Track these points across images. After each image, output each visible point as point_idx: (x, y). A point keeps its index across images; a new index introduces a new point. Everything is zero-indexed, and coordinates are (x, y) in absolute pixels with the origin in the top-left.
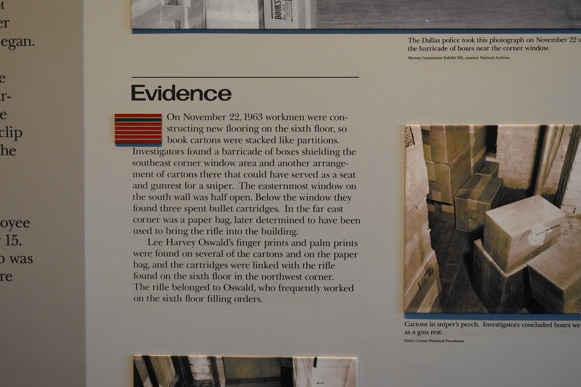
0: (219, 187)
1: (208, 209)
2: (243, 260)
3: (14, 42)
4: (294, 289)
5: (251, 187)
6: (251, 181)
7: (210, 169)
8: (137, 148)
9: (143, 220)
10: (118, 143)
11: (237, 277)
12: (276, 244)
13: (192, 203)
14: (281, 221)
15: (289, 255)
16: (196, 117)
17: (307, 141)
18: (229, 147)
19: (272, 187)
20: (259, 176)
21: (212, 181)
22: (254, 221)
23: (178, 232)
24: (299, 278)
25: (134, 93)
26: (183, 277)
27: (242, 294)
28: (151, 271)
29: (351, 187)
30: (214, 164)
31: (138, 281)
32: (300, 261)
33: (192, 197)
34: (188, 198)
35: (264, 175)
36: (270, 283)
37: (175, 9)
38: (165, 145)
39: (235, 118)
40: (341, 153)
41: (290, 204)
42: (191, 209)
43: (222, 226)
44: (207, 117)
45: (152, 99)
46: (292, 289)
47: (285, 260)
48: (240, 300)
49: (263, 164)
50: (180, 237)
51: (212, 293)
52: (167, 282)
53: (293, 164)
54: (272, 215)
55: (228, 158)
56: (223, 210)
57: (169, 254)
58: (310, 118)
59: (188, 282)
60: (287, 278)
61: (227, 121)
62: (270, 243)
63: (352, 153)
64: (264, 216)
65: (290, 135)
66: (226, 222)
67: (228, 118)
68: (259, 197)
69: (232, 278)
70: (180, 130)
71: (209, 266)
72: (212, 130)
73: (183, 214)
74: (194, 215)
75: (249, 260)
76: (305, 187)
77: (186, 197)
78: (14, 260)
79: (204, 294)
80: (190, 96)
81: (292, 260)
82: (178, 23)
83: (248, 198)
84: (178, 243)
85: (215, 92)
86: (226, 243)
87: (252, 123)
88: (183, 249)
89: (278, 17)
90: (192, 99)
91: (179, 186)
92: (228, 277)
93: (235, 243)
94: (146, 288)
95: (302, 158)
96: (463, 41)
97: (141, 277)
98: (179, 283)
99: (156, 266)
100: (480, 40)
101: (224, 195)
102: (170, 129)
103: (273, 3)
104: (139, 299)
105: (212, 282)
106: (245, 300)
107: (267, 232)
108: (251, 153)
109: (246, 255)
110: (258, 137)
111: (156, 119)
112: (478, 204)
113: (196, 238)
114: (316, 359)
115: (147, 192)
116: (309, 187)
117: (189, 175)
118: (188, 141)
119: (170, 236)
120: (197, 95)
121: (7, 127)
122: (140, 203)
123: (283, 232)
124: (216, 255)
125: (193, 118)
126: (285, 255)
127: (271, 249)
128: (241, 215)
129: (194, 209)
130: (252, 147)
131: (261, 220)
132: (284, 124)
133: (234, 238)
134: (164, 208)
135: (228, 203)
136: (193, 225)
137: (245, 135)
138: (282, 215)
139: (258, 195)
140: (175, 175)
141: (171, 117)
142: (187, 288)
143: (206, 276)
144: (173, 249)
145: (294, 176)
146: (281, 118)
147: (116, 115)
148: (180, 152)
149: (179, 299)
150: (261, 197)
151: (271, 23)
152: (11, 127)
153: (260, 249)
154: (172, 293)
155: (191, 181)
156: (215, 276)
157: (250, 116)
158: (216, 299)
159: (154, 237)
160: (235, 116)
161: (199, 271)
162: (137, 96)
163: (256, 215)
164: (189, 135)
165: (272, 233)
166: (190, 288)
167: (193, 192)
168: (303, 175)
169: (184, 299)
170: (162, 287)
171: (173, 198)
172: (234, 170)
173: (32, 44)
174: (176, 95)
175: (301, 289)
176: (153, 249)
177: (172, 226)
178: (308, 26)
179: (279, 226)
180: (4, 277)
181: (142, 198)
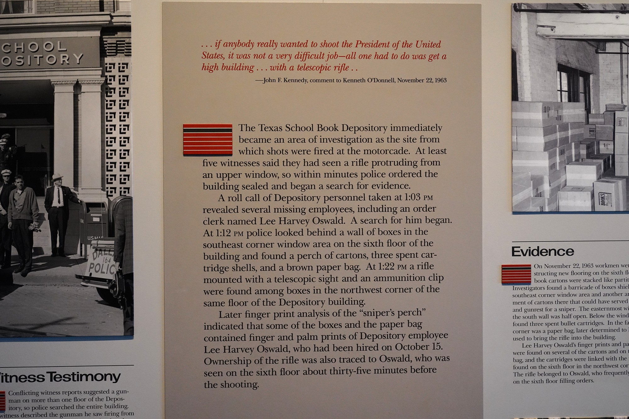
0: (567, 310)
1: (560, 324)
2: (582, 356)
3: (439, 220)
4: (614, 374)
5: (587, 310)
6: (587, 306)
7: (561, 299)
8: (515, 286)
9: (519, 332)
10: (504, 283)
11: (579, 367)
12: (603, 345)
13: (550, 320)
14: (605, 330)
15: (610, 352)
16: (552, 266)
17: (621, 280)
18: (573, 285)
19: (600, 309)
20: (591, 303)
21: (562, 306)
22: (588, 331)
23: (541, 339)
24: (617, 366)
25: (513, 251)
26: (544, 368)
27: (582, 378)
28: (524, 365)
30: (563, 295)
31: (516, 371)
32: (618, 355)
33: (550, 317)
34: (547, 318)
35: (594, 302)
36: (599, 370)
37: (539, 200)
38: (533, 284)
39: (576, 266)
41: (611, 320)
42: (549, 324)
43: (569, 335)
44: (559, 266)
45: (524, 255)
46: (613, 374)
47: (608, 355)
48: (580, 381)
49: (594, 295)
50: (541, 342)
51: (563, 377)
52: (534, 371)
53: (612, 295)
54: (600, 327)
55: (572, 292)
56: (569, 324)
57: (535, 353)
58: (622, 266)
59: (547, 371)
60: (610, 366)
61: (572, 269)
62: (598, 345)
64: (595, 327)
65: (610, 276)
66: (571, 332)
67: (572, 266)
68: (591, 316)
69: (575, 367)
70: (542, 274)
71: (561, 360)
72: (562, 274)
73: (544, 328)
74: (551, 328)
75: (586, 356)
76: (620, 309)
77: (546, 317)
78: (437, 359)
79: (557, 378)
80: (548, 253)
81: (613, 355)
82: (542, 208)
83: (584, 316)
84: (541, 346)
85: (564, 250)
86: (571, 346)
87: (587, 270)
88: (544, 349)
89: (603, 204)
90: (550, 255)
91: (541, 310)
92: (573, 367)
93: (577, 345)
94: (521, 375)
95: (618, 291)
97: (518, 368)
98: (541, 371)
99: (527, 361)
101: (570, 315)
102: (536, 274)
103: (600, 196)
104: (516, 382)
105: (563, 370)
106: (584, 381)
107: (596, 338)
108: (586, 288)
109: (584, 353)
110: (590, 278)
111: (527, 268)
113: (552, 342)
115: (522, 314)
116: (623, 309)
117: (548, 303)
118: (547, 281)
119: (536, 342)
120: (553, 252)
121: (434, 274)
122: (517, 321)
123: (607, 337)
124: (565, 353)
125: (550, 267)
126: (608, 352)
127: (600, 349)
128: (580, 328)
129: (551, 324)
130: (587, 284)
131: (593, 331)
132: (606, 270)
133: (576, 342)
134: (533, 324)
135: (572, 320)
136: (551, 334)
137: (582, 277)
138: (606, 327)
139: (591, 315)
140: (539, 303)
141: (536, 266)
142: (547, 375)
143: (559, 367)
144: (538, 350)
145: (613, 302)
146: (604, 266)
147: (503, 266)
148: (542, 288)
149: (542, 381)
150: (593, 316)
151: (598, 208)
152: (437, 274)
153: (593, 348)
154: (537, 378)
155: (549, 306)
156: (565, 367)
157: (586, 265)
158: (566, 381)
159: (526, 342)
160: (576, 265)
161: (554, 363)
162: (515, 254)
163: (589, 327)
164: (548, 278)
165: (600, 338)
166: (549, 374)
167: (550, 314)
168: (619, 302)
169: (545, 382)
170: (531, 374)
171: (538, 317)
172: (575, 299)
173: (450, 222)
174: (540, 252)
175: (618, 373)
176: (525, 350)
177: (537, 335)
178: (622, 209)
179: (604, 334)
180: (431, 370)
181: (518, 318)
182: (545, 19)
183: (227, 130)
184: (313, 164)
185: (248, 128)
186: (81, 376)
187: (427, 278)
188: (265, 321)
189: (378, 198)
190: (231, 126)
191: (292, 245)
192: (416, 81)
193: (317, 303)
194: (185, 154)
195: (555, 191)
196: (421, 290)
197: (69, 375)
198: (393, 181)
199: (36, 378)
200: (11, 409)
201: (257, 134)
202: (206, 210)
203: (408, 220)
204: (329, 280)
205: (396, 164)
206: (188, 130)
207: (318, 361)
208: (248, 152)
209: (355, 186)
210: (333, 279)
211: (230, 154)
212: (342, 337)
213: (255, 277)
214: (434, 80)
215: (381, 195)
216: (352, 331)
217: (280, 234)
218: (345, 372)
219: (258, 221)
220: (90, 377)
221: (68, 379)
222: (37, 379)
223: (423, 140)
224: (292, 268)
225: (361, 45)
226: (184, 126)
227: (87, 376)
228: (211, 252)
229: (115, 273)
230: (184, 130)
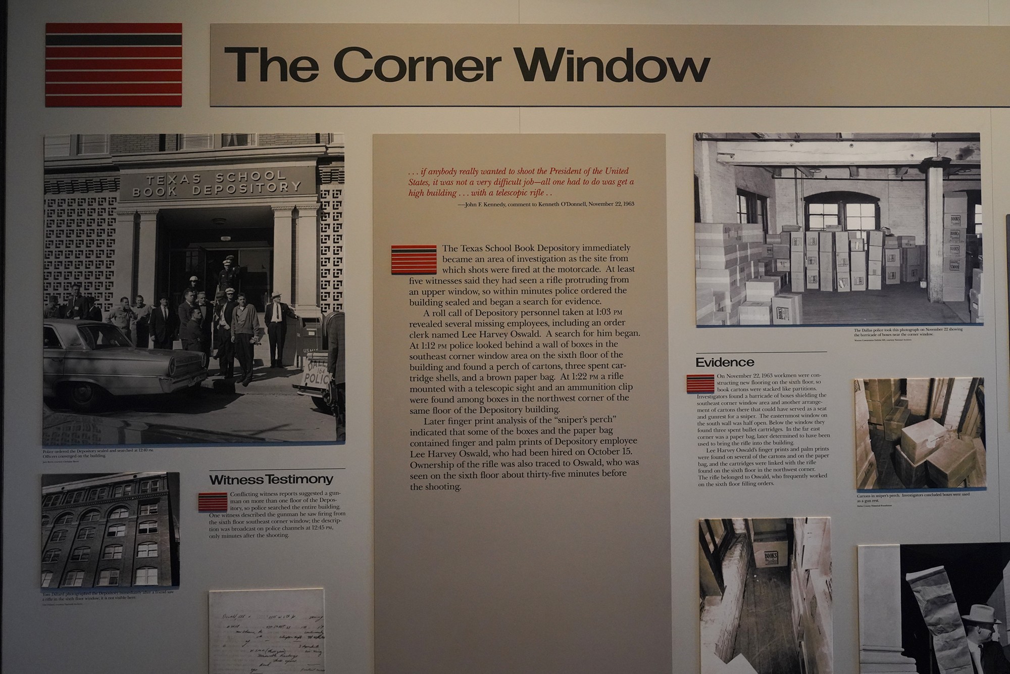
0: (748, 417)
1: (741, 430)
2: (762, 460)
3: (628, 333)
4: (793, 477)
5: (767, 417)
6: (766, 413)
7: (742, 406)
8: (699, 395)
9: (703, 438)
10: (689, 392)
11: (760, 470)
12: (782, 450)
13: (732, 427)
14: (784, 436)
15: (789, 457)
16: (734, 376)
17: (799, 389)
18: (753, 393)
19: (779, 416)
20: (771, 410)
21: (744, 413)
22: (768, 437)
23: (724, 444)
24: (795, 470)
25: (698, 362)
26: (727, 471)
27: (763, 481)
28: (709, 468)
29: (824, 416)
30: (745, 403)
31: (701, 474)
32: (796, 460)
33: (732, 424)
35: (774, 410)
36: (779, 473)
37: (721, 314)
38: (716, 393)
40: (818, 396)
41: (789, 426)
42: (731, 430)
43: (750, 440)
44: (740, 376)
45: (708, 366)
46: (791, 477)
47: (786, 460)
48: (761, 484)
49: (773, 403)
50: (725, 447)
51: (745, 480)
52: (718, 475)
53: (791, 403)
54: (779, 433)
55: (753, 400)
56: (750, 430)
57: (719, 458)
58: (800, 376)
59: (730, 474)
60: (789, 470)
61: (752, 378)
62: (778, 450)
63: (824, 396)
64: (774, 433)
65: (788, 386)
66: (753, 438)
67: (753, 376)
68: (771, 422)
69: (756, 471)
70: (725, 384)
71: (743, 464)
72: (743, 383)
73: (727, 433)
74: (734, 434)
75: (766, 460)
76: (798, 416)
77: (729, 424)
78: (627, 463)
79: (740, 481)
80: (730, 364)
81: (791, 459)
82: (724, 322)
83: (765, 423)
84: (724, 451)
85: (745, 361)
86: (752, 450)
87: (767, 379)
88: (727, 454)
89: (781, 318)
90: (732, 366)
91: (724, 417)
92: (754, 470)
93: (758, 450)
94: (705, 478)
95: (796, 399)
96: (885, 330)
97: (703, 471)
98: (725, 475)
99: (711, 465)
100: (894, 330)
101: (751, 422)
102: (719, 383)
103: (778, 310)
104: (701, 485)
105: (745, 474)
106: (764, 484)
107: (776, 443)
108: (766, 397)
109: (764, 457)
110: (769, 387)
111: (711, 377)
112: (897, 425)
113: (735, 447)
114: (807, 518)
115: (706, 421)
116: (800, 416)
117: (730, 410)
118: (729, 390)
119: (719, 447)
120: (734, 363)
121: (624, 383)
122: (702, 428)
123: (786, 443)
124: (746, 457)
125: (732, 377)
126: (787, 457)
127: (779, 453)
128: (761, 434)
129: (733, 431)
130: (767, 393)
131: (772, 436)
132: (785, 379)
133: (757, 447)
134: (716, 430)
135: (753, 426)
136: (733, 440)
137: (762, 386)
138: (785, 432)
140: (722, 411)
141: (719, 376)
143: (741, 470)
144: (722, 454)
145: (791, 410)
146: (783, 376)
147: (688, 376)
148: (725, 397)
149: (725, 484)
151: (777, 321)
152: (626, 383)
153: (773, 453)
154: (721, 481)
155: (732, 414)
156: (747, 470)
157: (765, 375)
158: (747, 484)
159: (710, 448)
160: (756, 375)
161: (737, 467)
162: (699, 364)
163: (769, 433)
164: (730, 387)
165: (779, 443)
166: (731, 478)
167: (733, 420)
168: (797, 409)
169: (728, 484)
170: (716, 477)
171: (721, 424)
172: (756, 407)
173: (638, 335)
174: (722, 363)
175: (796, 477)
176: (709, 455)
177: (720, 441)
178: (798, 323)
179: (783, 439)
180: (622, 473)
181: (703, 424)
182: (724, 147)
183: (432, 250)
184: (511, 281)
185: (451, 249)
186: (297, 478)
187: (617, 388)
188: (467, 428)
189: (571, 313)
190: (435, 247)
191: (492, 357)
192: (606, 204)
193: (515, 410)
194: (394, 273)
195: (736, 306)
196: (612, 398)
197: (286, 478)
198: (585, 297)
199: (255, 480)
200: (232, 509)
201: (460, 254)
202: (412, 325)
203: (599, 334)
204: (526, 390)
205: (588, 281)
206: (397, 251)
207: (516, 464)
208: (451, 271)
209: (550, 302)
210: (529, 388)
211: (435, 273)
212: (538, 443)
213: (457, 387)
214: (622, 204)
215: (574, 310)
216: (547, 437)
217: (481, 346)
218: (541, 475)
219: (461, 334)
220: (305, 480)
221: (285, 482)
222: (257, 481)
223: (612, 259)
224: (492, 378)
225: (555, 172)
226: (393, 247)
227: (302, 479)
228: (417, 363)
229: (329, 382)
230: (393, 251)
